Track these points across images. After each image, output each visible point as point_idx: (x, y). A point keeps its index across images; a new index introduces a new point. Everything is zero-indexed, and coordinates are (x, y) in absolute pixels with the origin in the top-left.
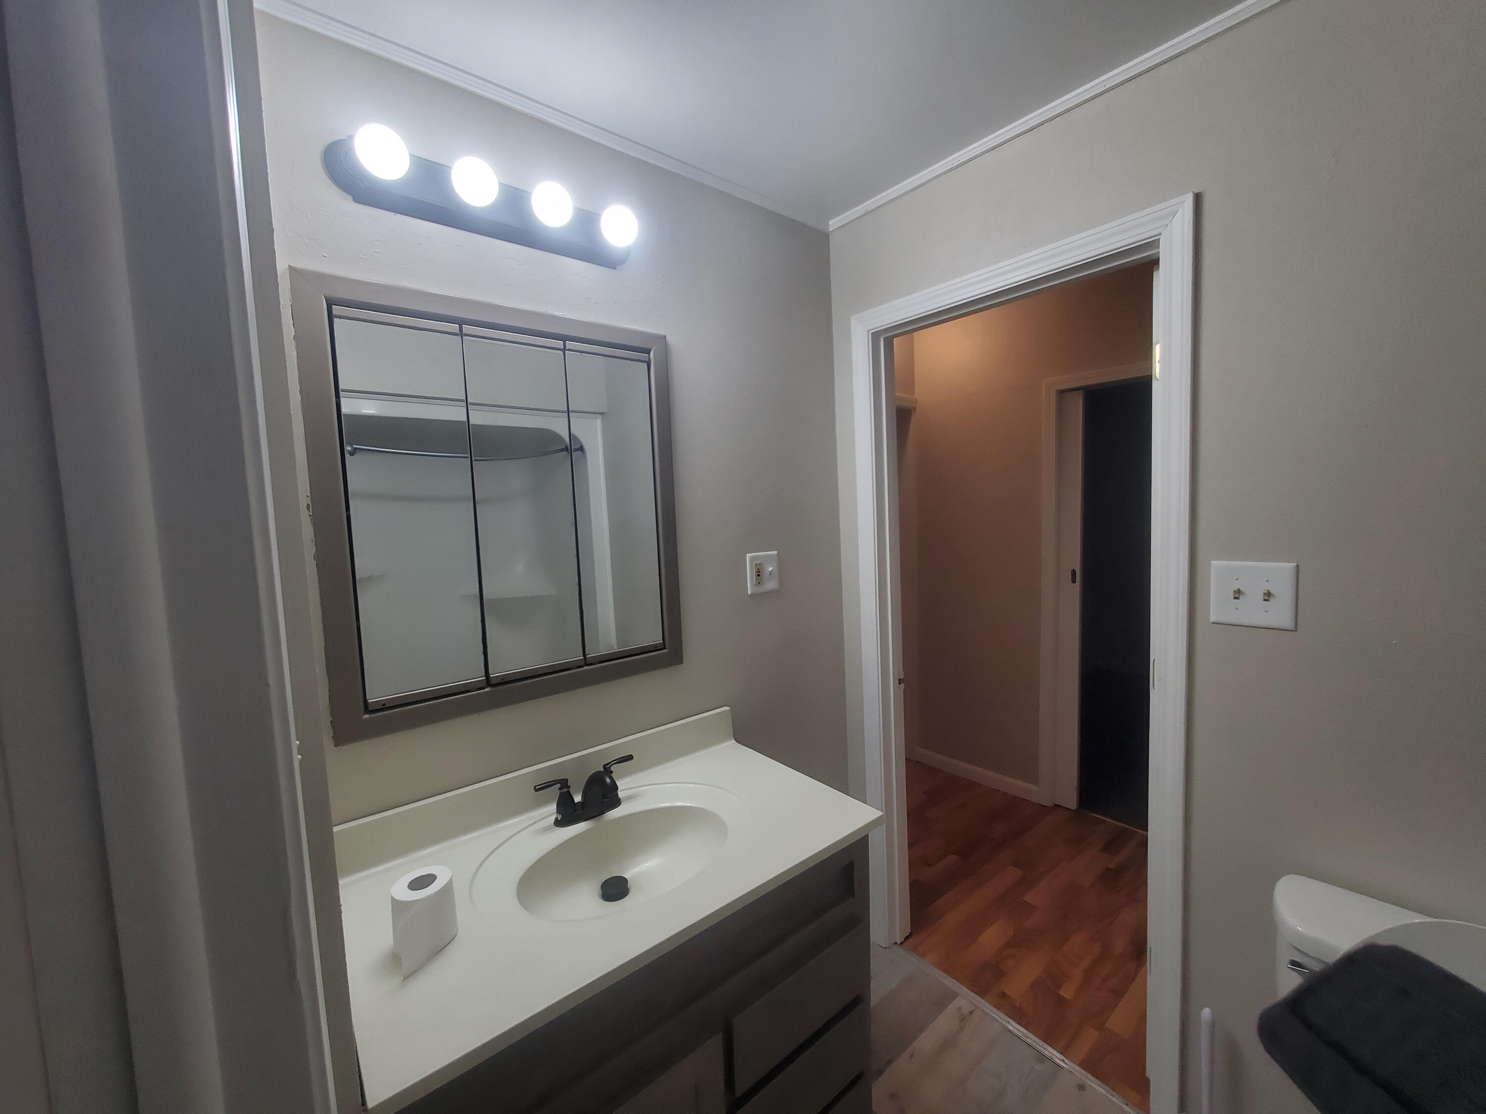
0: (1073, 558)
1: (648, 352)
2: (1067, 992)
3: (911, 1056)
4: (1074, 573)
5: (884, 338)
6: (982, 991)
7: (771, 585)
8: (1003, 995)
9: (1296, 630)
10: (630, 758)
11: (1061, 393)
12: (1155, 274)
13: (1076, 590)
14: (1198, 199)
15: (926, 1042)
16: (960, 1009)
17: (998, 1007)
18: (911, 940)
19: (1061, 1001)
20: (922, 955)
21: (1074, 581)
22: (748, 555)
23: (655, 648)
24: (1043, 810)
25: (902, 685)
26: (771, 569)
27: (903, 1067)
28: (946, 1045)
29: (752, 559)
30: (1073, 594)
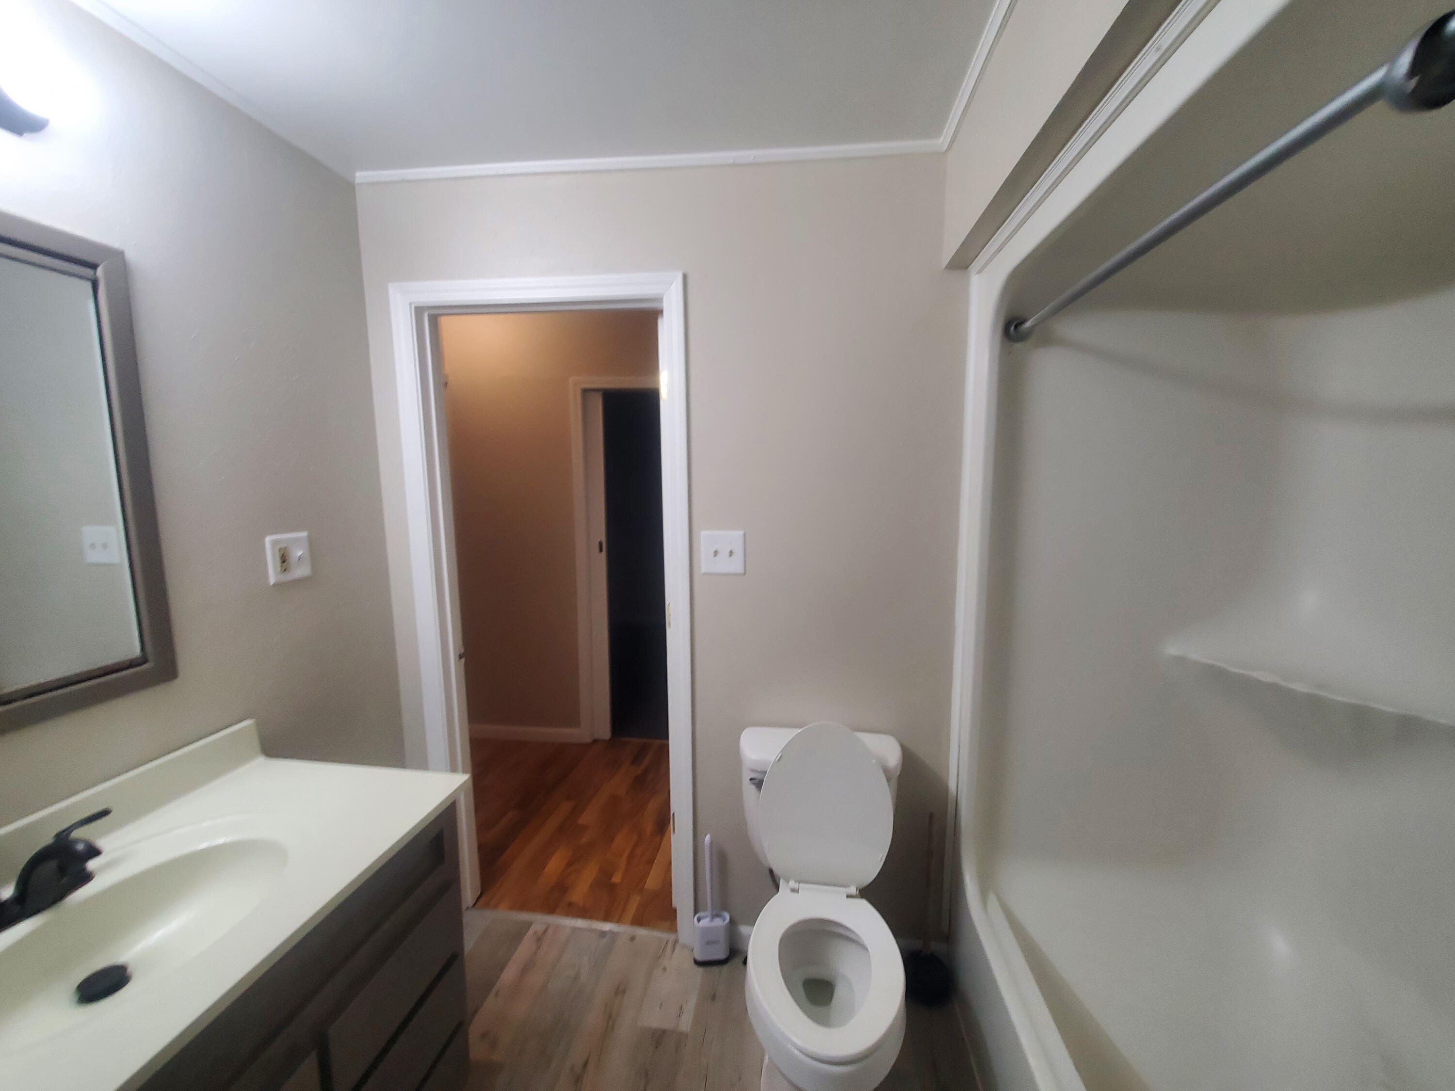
0: (600, 533)
1: (94, 267)
2: (616, 879)
3: (496, 995)
4: (601, 544)
5: (429, 315)
6: (551, 909)
7: (301, 571)
8: (570, 904)
9: (745, 574)
10: (105, 813)
11: (585, 391)
12: (660, 321)
13: (603, 556)
14: (685, 277)
15: (509, 975)
16: (536, 932)
17: (567, 915)
18: (483, 899)
19: (613, 887)
20: (496, 906)
21: (601, 550)
22: (268, 540)
23: (131, 664)
24: (585, 747)
25: (463, 660)
26: (300, 553)
27: (491, 1003)
28: (527, 968)
29: (274, 543)
30: (601, 561)
